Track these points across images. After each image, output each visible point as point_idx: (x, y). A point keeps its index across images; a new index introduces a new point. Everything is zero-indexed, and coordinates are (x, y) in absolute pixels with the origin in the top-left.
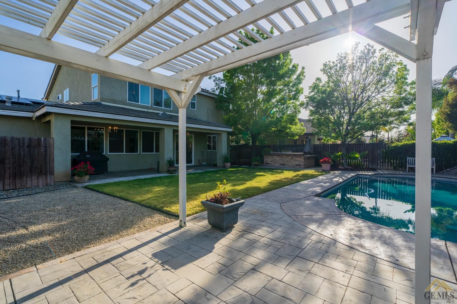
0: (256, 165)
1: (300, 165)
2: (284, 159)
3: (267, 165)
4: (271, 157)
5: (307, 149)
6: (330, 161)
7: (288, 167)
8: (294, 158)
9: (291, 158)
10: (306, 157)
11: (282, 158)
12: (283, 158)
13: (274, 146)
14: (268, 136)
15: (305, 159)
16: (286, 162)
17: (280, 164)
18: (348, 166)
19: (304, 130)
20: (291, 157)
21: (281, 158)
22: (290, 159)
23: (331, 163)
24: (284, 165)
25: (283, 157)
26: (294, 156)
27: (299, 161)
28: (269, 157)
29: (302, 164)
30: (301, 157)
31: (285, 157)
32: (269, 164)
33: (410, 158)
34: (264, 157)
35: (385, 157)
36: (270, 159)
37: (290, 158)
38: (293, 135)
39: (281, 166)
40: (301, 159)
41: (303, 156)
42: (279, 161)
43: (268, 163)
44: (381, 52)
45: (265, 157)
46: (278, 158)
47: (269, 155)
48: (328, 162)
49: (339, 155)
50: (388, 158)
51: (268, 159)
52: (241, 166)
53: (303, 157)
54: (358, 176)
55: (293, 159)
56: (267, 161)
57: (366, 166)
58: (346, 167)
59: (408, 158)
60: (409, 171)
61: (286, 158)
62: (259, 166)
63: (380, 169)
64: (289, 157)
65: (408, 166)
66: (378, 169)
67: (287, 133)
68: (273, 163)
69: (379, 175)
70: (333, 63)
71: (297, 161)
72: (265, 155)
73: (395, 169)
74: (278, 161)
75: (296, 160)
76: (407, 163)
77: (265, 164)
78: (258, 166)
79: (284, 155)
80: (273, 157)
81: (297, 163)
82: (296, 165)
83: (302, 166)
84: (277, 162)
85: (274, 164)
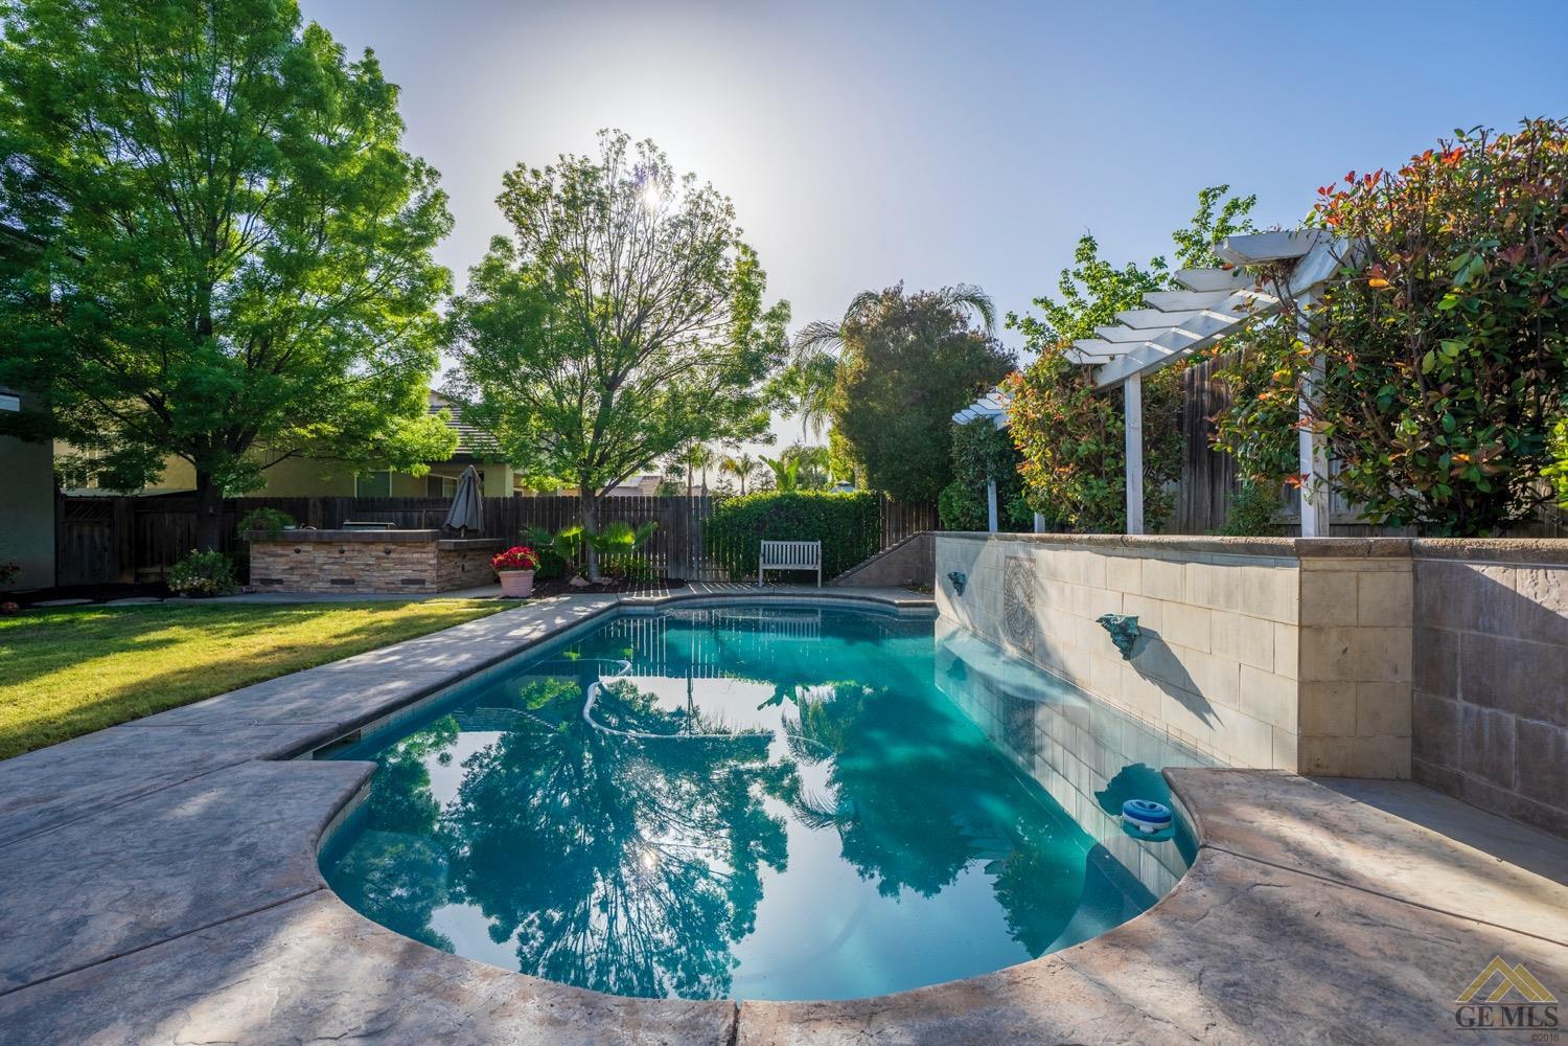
0: (196, 593)
1: (422, 582)
2: (351, 558)
3: (269, 588)
4: (290, 551)
5: (458, 516)
6: (533, 559)
7: (371, 590)
8: (394, 551)
9: (384, 554)
10: (447, 547)
11: (342, 552)
12: (347, 554)
13: (327, 503)
14: (286, 456)
15: (444, 553)
16: (361, 573)
17: (333, 582)
18: (603, 575)
19: (451, 441)
20: (381, 547)
21: (338, 555)
22: (378, 558)
23: (534, 568)
24: (351, 582)
25: (345, 548)
26: (394, 543)
27: (420, 562)
28: (279, 550)
29: (429, 575)
30: (423, 547)
31: (357, 547)
32: (280, 582)
33: (767, 543)
34: (253, 553)
35: (711, 542)
36: (283, 560)
37: (378, 550)
38: (405, 458)
39: (337, 588)
40: (424, 555)
41: (434, 545)
42: (326, 567)
43: (273, 577)
44: (689, 186)
45: (254, 550)
46: (320, 556)
47: (276, 543)
48: (524, 564)
49: (575, 536)
50: (717, 545)
51: (268, 561)
52: (106, 601)
53: (432, 547)
54: (622, 608)
55: (393, 555)
56: (267, 569)
57: (661, 572)
58: (596, 579)
59: (763, 542)
60: (766, 583)
61: (359, 551)
62: (212, 594)
63: (696, 582)
64: (371, 547)
65: (762, 567)
66: (692, 582)
67: (379, 448)
68: (296, 578)
69: (684, 602)
70: (536, 174)
71: (406, 564)
72: (256, 541)
73: (735, 579)
74: (321, 570)
75: (402, 562)
76: (761, 559)
77: (255, 584)
78: (204, 596)
79: (349, 542)
80: (298, 551)
81: (409, 573)
82: (404, 582)
83: (427, 585)
84: (316, 572)
85: (305, 583)
